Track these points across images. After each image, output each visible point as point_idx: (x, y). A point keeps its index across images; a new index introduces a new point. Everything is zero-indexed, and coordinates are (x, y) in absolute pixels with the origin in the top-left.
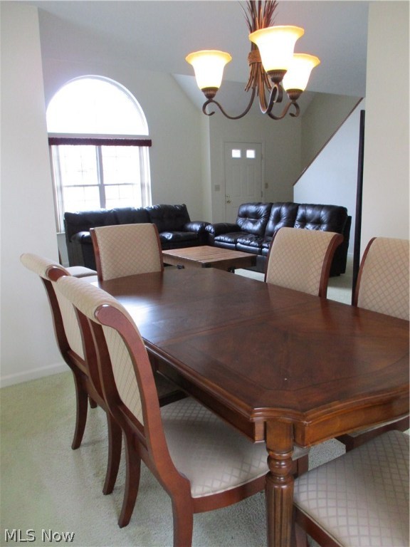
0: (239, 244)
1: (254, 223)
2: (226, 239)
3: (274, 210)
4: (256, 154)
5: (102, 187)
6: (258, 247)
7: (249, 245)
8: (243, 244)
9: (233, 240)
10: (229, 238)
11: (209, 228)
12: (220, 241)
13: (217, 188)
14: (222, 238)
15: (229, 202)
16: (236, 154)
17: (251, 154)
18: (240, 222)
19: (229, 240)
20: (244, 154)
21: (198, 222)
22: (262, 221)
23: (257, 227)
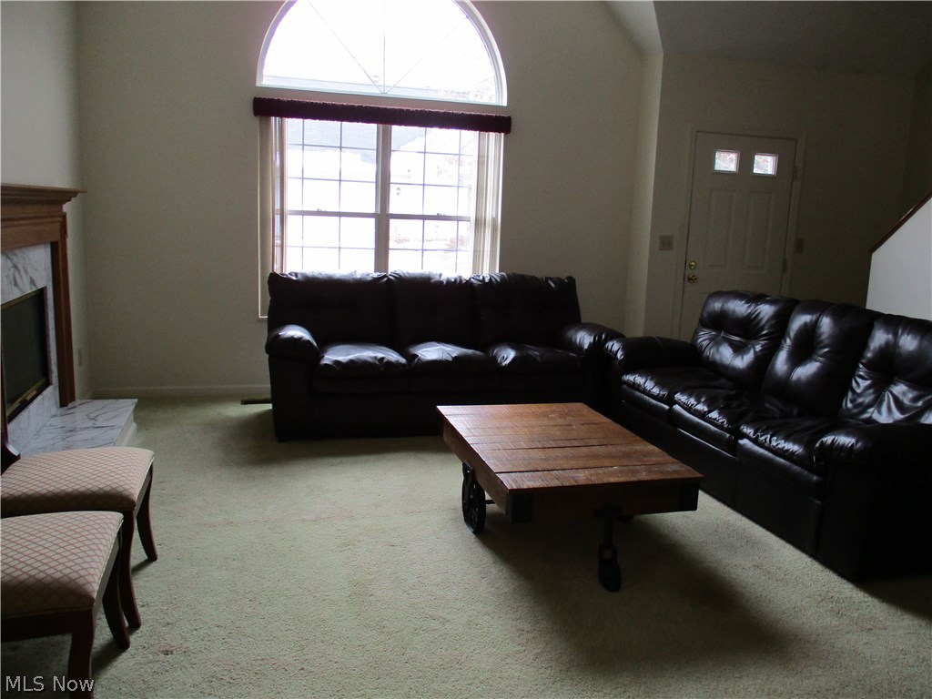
0: (677, 407)
1: (738, 349)
2: (649, 385)
3: (800, 321)
4: (780, 166)
5: (383, 220)
6: (727, 430)
7: (702, 415)
8: (689, 409)
9: (665, 393)
10: (657, 384)
11: (615, 346)
12: (634, 386)
13: (665, 243)
14: (639, 380)
15: (692, 279)
16: (726, 162)
17: (765, 165)
18: (704, 338)
19: (656, 391)
20: (746, 163)
21: (590, 327)
22: (758, 348)
23: (742, 362)
